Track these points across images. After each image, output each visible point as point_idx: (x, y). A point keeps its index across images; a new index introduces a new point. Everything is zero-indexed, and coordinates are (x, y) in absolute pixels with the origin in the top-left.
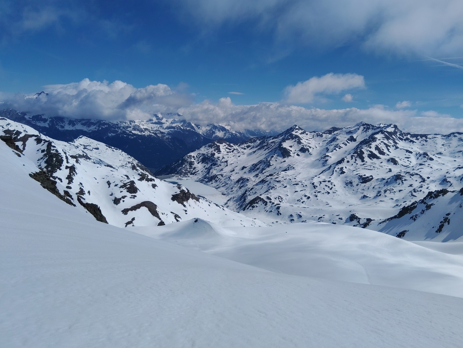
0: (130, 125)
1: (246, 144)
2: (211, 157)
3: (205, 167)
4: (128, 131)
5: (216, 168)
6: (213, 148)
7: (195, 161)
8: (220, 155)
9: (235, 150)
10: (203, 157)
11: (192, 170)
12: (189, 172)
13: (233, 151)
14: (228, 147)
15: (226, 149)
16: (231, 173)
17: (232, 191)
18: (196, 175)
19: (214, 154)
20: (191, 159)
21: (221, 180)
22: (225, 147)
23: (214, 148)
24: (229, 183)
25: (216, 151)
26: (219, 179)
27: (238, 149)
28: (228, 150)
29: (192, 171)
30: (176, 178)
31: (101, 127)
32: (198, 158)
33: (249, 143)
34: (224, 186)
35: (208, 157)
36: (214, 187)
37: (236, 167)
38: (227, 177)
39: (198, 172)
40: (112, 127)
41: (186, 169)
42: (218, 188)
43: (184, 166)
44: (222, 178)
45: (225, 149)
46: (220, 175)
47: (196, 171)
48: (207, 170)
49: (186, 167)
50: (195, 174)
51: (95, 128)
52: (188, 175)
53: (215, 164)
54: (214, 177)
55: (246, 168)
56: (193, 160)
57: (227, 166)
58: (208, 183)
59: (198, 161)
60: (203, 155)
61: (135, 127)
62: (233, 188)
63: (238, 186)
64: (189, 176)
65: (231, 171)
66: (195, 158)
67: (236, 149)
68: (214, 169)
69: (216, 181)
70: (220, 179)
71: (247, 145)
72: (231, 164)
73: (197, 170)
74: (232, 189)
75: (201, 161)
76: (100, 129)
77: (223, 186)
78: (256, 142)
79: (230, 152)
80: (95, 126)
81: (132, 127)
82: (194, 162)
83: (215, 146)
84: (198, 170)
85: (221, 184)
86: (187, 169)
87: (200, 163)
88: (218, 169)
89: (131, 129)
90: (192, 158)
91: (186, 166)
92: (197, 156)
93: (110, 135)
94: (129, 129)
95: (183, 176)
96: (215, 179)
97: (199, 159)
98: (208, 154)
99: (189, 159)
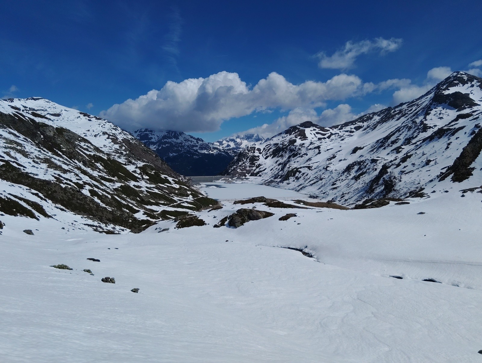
0: (197, 143)
1: (354, 125)
2: (289, 145)
3: (278, 163)
4: (193, 150)
5: (296, 160)
6: (293, 134)
7: (261, 155)
8: (307, 142)
9: (334, 136)
10: (274, 148)
11: (254, 168)
12: (248, 172)
13: (329, 137)
14: (321, 132)
15: (316, 135)
16: (328, 162)
17: (334, 188)
18: (260, 176)
19: (295, 141)
20: (254, 152)
21: (307, 175)
22: (314, 132)
23: (295, 134)
24: (326, 176)
25: (299, 137)
26: (303, 174)
27: (338, 134)
28: (319, 136)
29: (255, 170)
30: (223, 181)
31: (161, 146)
32: (266, 151)
33: (359, 123)
34: (315, 183)
35: (283, 146)
36: (293, 189)
37: (339, 151)
38: (321, 168)
39: (265, 171)
40: (175, 146)
41: (243, 167)
42: (301, 189)
43: (240, 163)
44: (309, 172)
45: (314, 134)
46: (306, 167)
47: (261, 170)
48: (281, 166)
49: (244, 165)
50: (258, 175)
51: (155, 148)
52: (246, 177)
53: (295, 155)
54: (293, 173)
55: (361, 148)
56: (257, 153)
57: (319, 153)
58: (281, 184)
59: (266, 154)
60: (275, 146)
61: (203, 146)
62: (338, 183)
63: (349, 178)
64: (247, 179)
65: (327, 159)
66: (261, 152)
67: (335, 134)
68: (294, 162)
69: (297, 178)
70: (305, 175)
71: (356, 125)
72: (328, 150)
73: (262, 168)
74: (334, 184)
75: (271, 155)
76: (160, 148)
77: (312, 185)
78: (373, 119)
79: (324, 138)
80: (155, 146)
81: (199, 146)
82: (258, 156)
83: (297, 131)
84: (264, 169)
85: (307, 182)
86: (246, 167)
87: (269, 158)
88: (301, 161)
89: (197, 148)
90: (256, 151)
91: (244, 163)
92: (264, 149)
93: (171, 155)
94: (195, 148)
95: (237, 179)
96: (294, 176)
97: (269, 152)
98: (283, 142)
99: (251, 152)
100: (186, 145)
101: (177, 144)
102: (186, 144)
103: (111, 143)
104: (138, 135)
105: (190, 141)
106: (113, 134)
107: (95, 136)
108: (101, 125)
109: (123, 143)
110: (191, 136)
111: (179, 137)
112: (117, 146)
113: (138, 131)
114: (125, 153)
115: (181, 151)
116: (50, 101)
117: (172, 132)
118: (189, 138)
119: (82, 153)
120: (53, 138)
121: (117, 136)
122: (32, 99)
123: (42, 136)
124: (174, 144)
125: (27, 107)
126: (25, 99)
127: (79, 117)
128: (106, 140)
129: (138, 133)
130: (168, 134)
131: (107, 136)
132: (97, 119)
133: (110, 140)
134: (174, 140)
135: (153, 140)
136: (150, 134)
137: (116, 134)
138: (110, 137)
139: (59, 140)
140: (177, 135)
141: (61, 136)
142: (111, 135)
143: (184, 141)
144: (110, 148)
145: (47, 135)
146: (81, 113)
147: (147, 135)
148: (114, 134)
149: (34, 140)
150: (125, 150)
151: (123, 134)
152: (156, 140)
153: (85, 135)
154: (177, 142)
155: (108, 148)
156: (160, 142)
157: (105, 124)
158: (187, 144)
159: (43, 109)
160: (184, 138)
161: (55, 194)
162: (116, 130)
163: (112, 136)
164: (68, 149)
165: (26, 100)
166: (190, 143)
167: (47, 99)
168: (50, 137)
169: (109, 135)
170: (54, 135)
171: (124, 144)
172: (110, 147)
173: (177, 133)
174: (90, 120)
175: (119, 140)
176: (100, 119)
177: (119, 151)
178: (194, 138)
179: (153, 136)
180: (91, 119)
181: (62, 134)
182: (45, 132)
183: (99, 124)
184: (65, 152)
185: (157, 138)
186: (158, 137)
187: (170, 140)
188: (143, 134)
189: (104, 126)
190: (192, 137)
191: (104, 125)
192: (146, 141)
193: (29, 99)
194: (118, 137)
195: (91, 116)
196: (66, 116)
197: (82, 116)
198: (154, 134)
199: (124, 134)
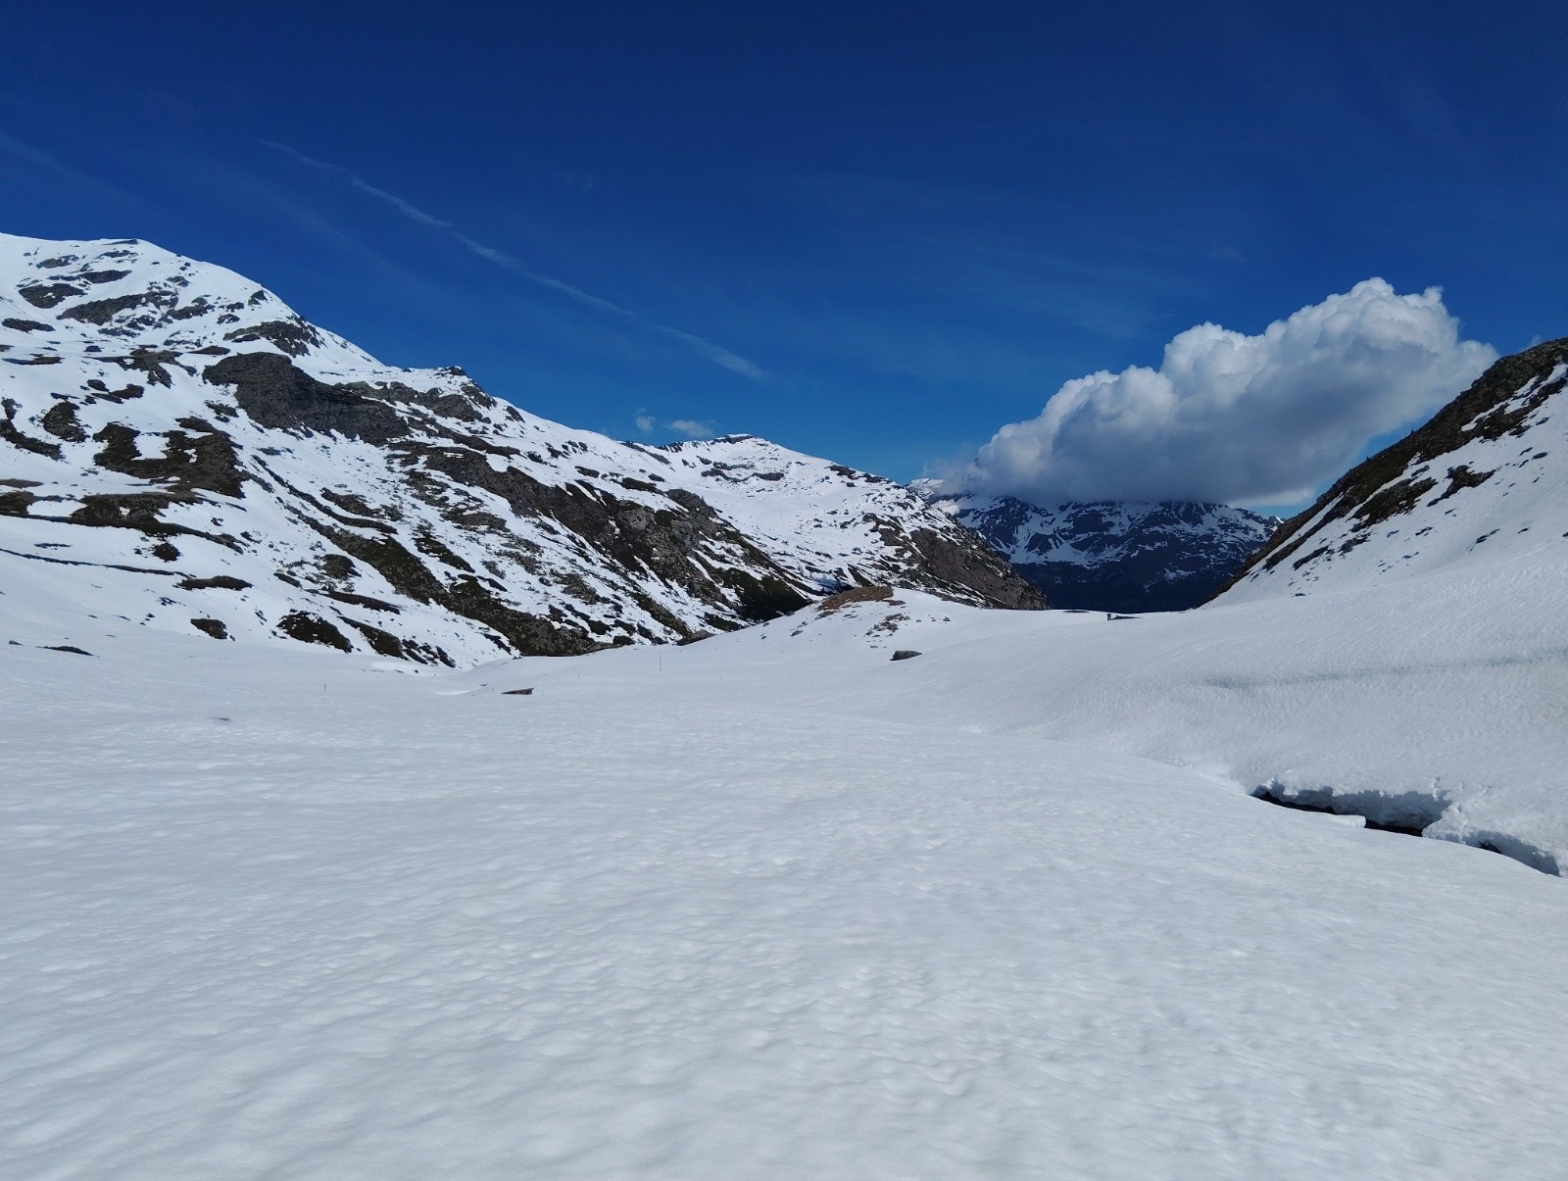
100: (1225, 542)
101: (1193, 540)
102: (1225, 539)
103: (877, 542)
104: (1069, 517)
105: (1241, 528)
106: (891, 517)
107: (843, 526)
108: (872, 497)
109: (913, 540)
110: (1246, 512)
111: (1203, 518)
112: (890, 551)
113: (1068, 506)
114: (906, 568)
115: (1208, 561)
116: (766, 443)
117: (1180, 504)
118: (1240, 520)
119: (698, 565)
120: (643, 533)
121: (901, 523)
122: (724, 441)
123: (617, 530)
124: (1183, 540)
125: (711, 462)
126: (709, 443)
127: (827, 478)
128: (866, 535)
129: (1070, 511)
130: (1164, 511)
131: (874, 524)
132: (870, 480)
133: (878, 535)
134: (1186, 527)
135: (1115, 531)
136: (1106, 513)
137: (902, 518)
138: (881, 527)
139: (653, 538)
140: (1193, 513)
141: (663, 528)
142: (884, 523)
143: (1218, 530)
144: (869, 556)
145: (630, 527)
146: (833, 468)
147: (1097, 515)
148: (895, 519)
149: (593, 539)
150: (909, 562)
151: (922, 518)
152: (1123, 531)
153: (817, 523)
154: (1194, 533)
155: (863, 555)
156: (1136, 536)
157: (884, 492)
158: (1229, 539)
159: (745, 462)
160: (1220, 520)
161: (532, 641)
162: (905, 508)
163: (888, 523)
164: (666, 557)
165: (712, 444)
166: (1240, 534)
167: (761, 437)
168: (636, 532)
169: (879, 522)
170: (647, 527)
171: (914, 545)
172: (871, 553)
173: (1197, 505)
174: (850, 485)
175: (902, 534)
176: (876, 480)
177: (891, 564)
178: (1257, 519)
179: (1115, 519)
180: (855, 482)
181: (669, 525)
182: (627, 520)
183: (868, 495)
184: (657, 563)
185: (1127, 523)
186: (1130, 520)
187: (1169, 529)
188: (1084, 513)
189: (879, 498)
190: (1248, 515)
191: (881, 495)
192: (1091, 534)
193: (719, 441)
194: (904, 526)
195: (858, 473)
196: (797, 479)
197: (833, 475)
198: (1119, 513)
199: (926, 518)
